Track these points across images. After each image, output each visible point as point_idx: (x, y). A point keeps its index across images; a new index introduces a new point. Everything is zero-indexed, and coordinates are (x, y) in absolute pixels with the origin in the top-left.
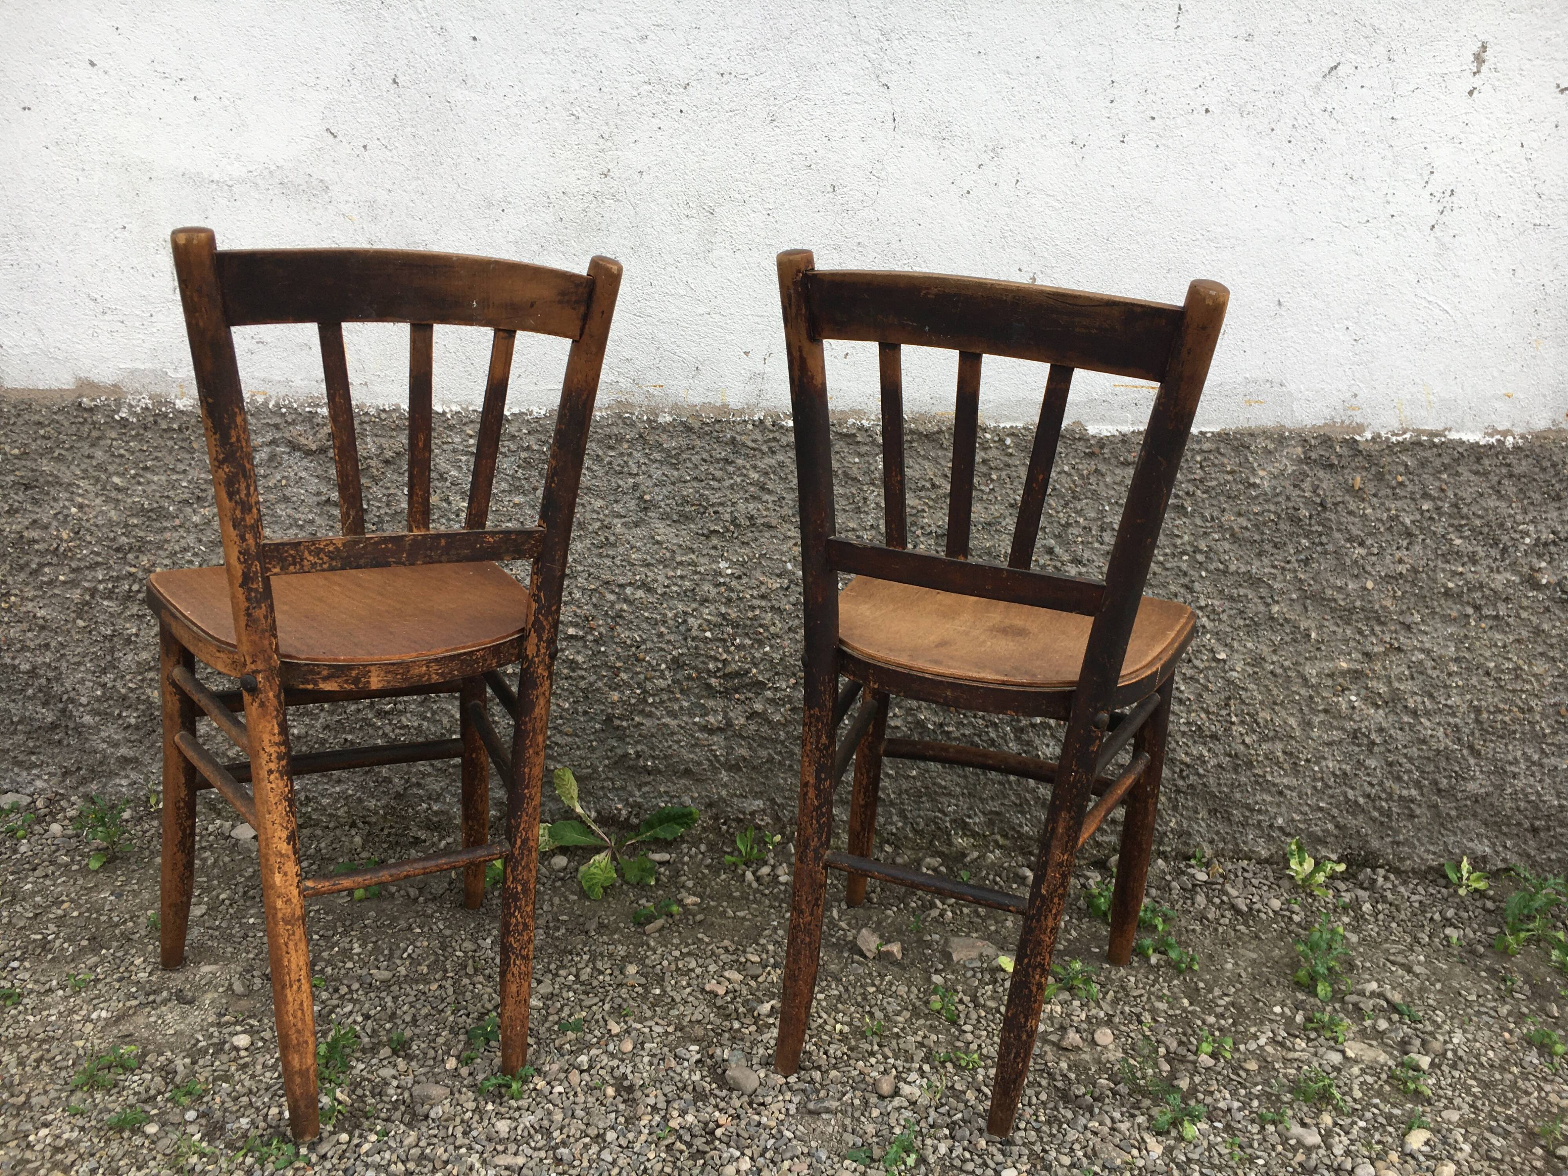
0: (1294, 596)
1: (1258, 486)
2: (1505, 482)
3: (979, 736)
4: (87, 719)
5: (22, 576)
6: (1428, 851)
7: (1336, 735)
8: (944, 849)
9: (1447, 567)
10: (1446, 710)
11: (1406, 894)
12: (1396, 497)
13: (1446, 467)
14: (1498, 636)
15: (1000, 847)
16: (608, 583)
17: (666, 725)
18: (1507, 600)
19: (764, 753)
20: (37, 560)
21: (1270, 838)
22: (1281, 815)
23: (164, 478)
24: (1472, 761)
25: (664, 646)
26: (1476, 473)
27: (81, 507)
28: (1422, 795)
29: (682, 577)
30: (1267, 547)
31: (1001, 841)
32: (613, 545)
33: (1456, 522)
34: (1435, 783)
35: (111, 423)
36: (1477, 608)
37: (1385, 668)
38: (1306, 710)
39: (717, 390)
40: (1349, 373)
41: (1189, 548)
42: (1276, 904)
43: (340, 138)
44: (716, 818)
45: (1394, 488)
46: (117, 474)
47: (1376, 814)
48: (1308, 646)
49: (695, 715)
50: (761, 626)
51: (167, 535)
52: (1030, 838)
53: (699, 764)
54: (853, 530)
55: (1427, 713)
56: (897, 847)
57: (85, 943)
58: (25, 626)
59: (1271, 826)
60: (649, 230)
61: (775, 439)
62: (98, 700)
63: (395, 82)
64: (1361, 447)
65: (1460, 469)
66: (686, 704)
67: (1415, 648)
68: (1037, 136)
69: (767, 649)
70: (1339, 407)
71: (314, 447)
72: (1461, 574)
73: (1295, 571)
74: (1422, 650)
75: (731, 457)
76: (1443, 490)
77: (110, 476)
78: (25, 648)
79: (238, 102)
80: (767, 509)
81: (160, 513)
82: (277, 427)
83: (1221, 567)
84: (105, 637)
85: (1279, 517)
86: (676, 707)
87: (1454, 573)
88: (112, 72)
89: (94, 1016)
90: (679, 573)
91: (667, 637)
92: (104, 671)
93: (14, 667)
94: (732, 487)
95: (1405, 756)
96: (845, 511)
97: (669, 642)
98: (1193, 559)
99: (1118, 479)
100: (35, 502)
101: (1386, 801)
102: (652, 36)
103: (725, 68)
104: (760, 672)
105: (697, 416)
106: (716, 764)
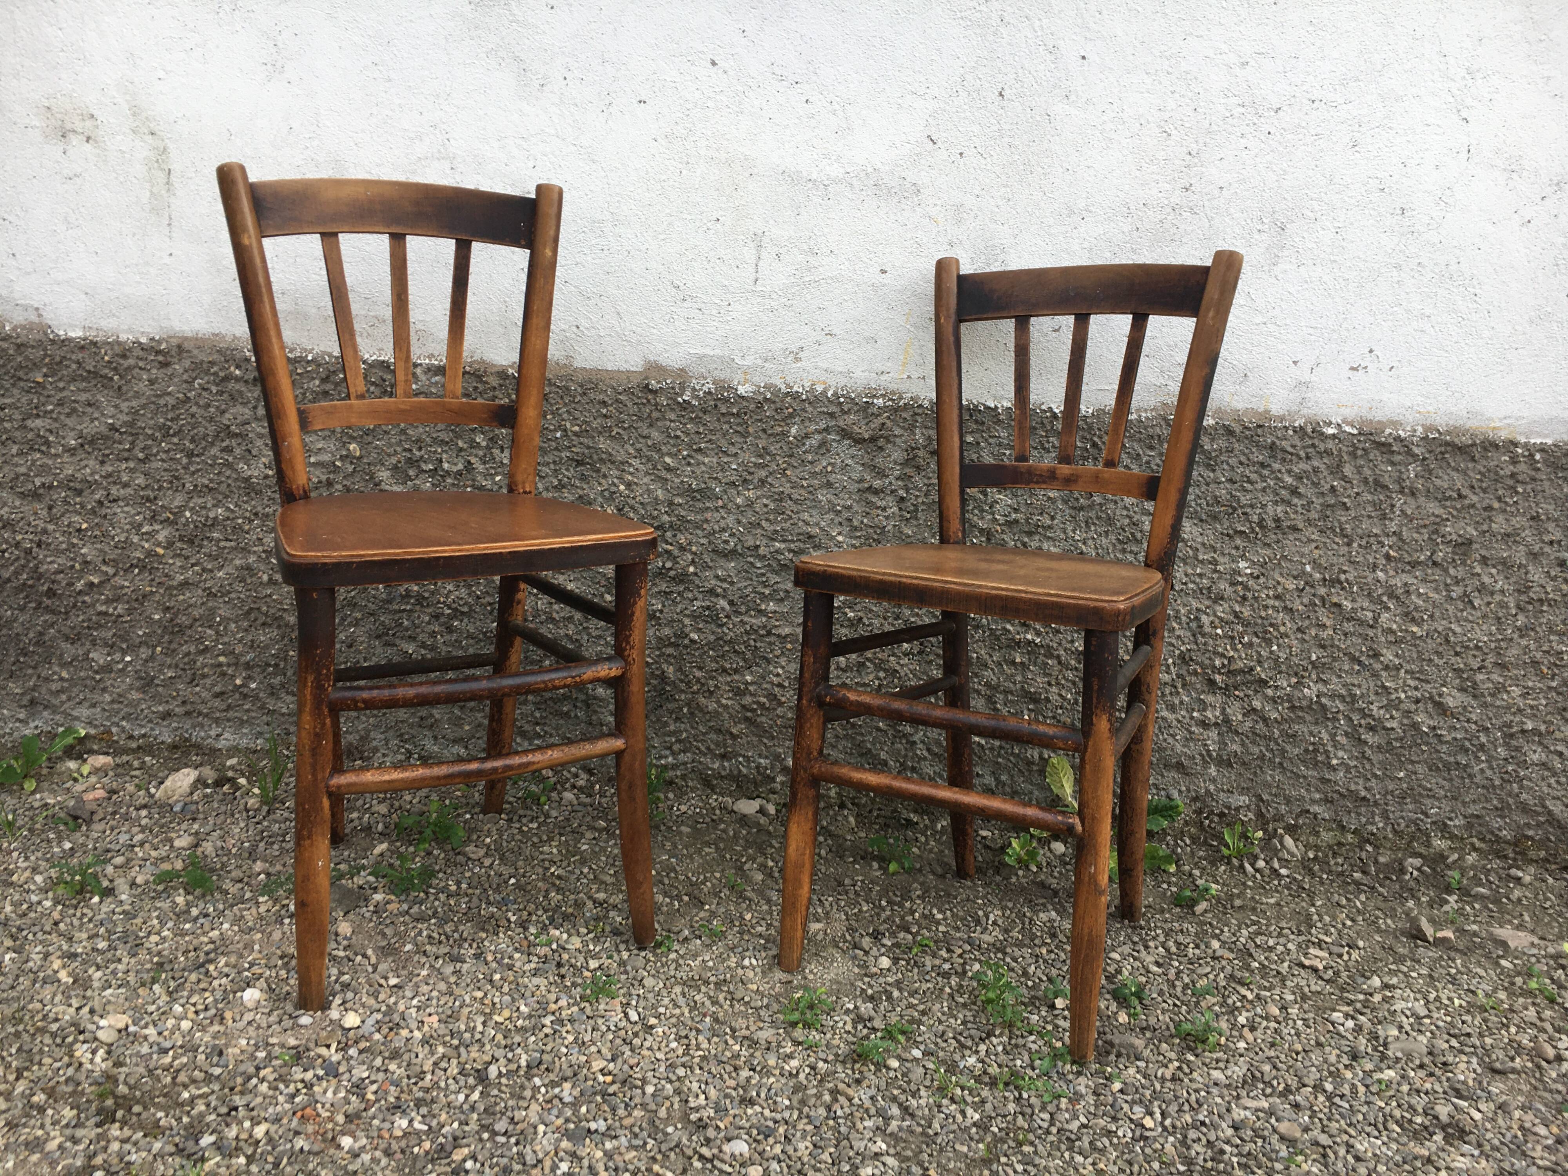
3: (1470, 740)
8: (1422, 850)
15: (1475, 849)
17: (1164, 719)
19: (1256, 750)
23: (715, 460)
25: (1174, 641)
27: (628, 485)
29: (1200, 575)
31: (1478, 844)
32: (1140, 542)
35: (674, 405)
39: (1261, 397)
43: (939, 144)
44: (1199, 812)
46: (669, 454)
49: (1193, 710)
50: (1271, 625)
51: (708, 515)
52: (1508, 842)
53: (1191, 758)
54: (1376, 535)
56: (1376, 847)
61: (1313, 446)
63: (1001, 95)
66: (1186, 699)
69: (1275, 648)
71: (866, 436)
75: (1269, 461)
77: (663, 455)
79: (848, 107)
80: (1296, 512)
81: (706, 494)
82: (832, 415)
86: (1177, 702)
88: (731, 73)
89: (747, 963)
90: (1198, 571)
91: (1177, 633)
94: (1264, 490)
96: (1370, 517)
97: (1179, 637)
100: (583, 478)
102: (1252, 63)
103: (1316, 95)
104: (1264, 670)
105: (1239, 421)
106: (1207, 757)
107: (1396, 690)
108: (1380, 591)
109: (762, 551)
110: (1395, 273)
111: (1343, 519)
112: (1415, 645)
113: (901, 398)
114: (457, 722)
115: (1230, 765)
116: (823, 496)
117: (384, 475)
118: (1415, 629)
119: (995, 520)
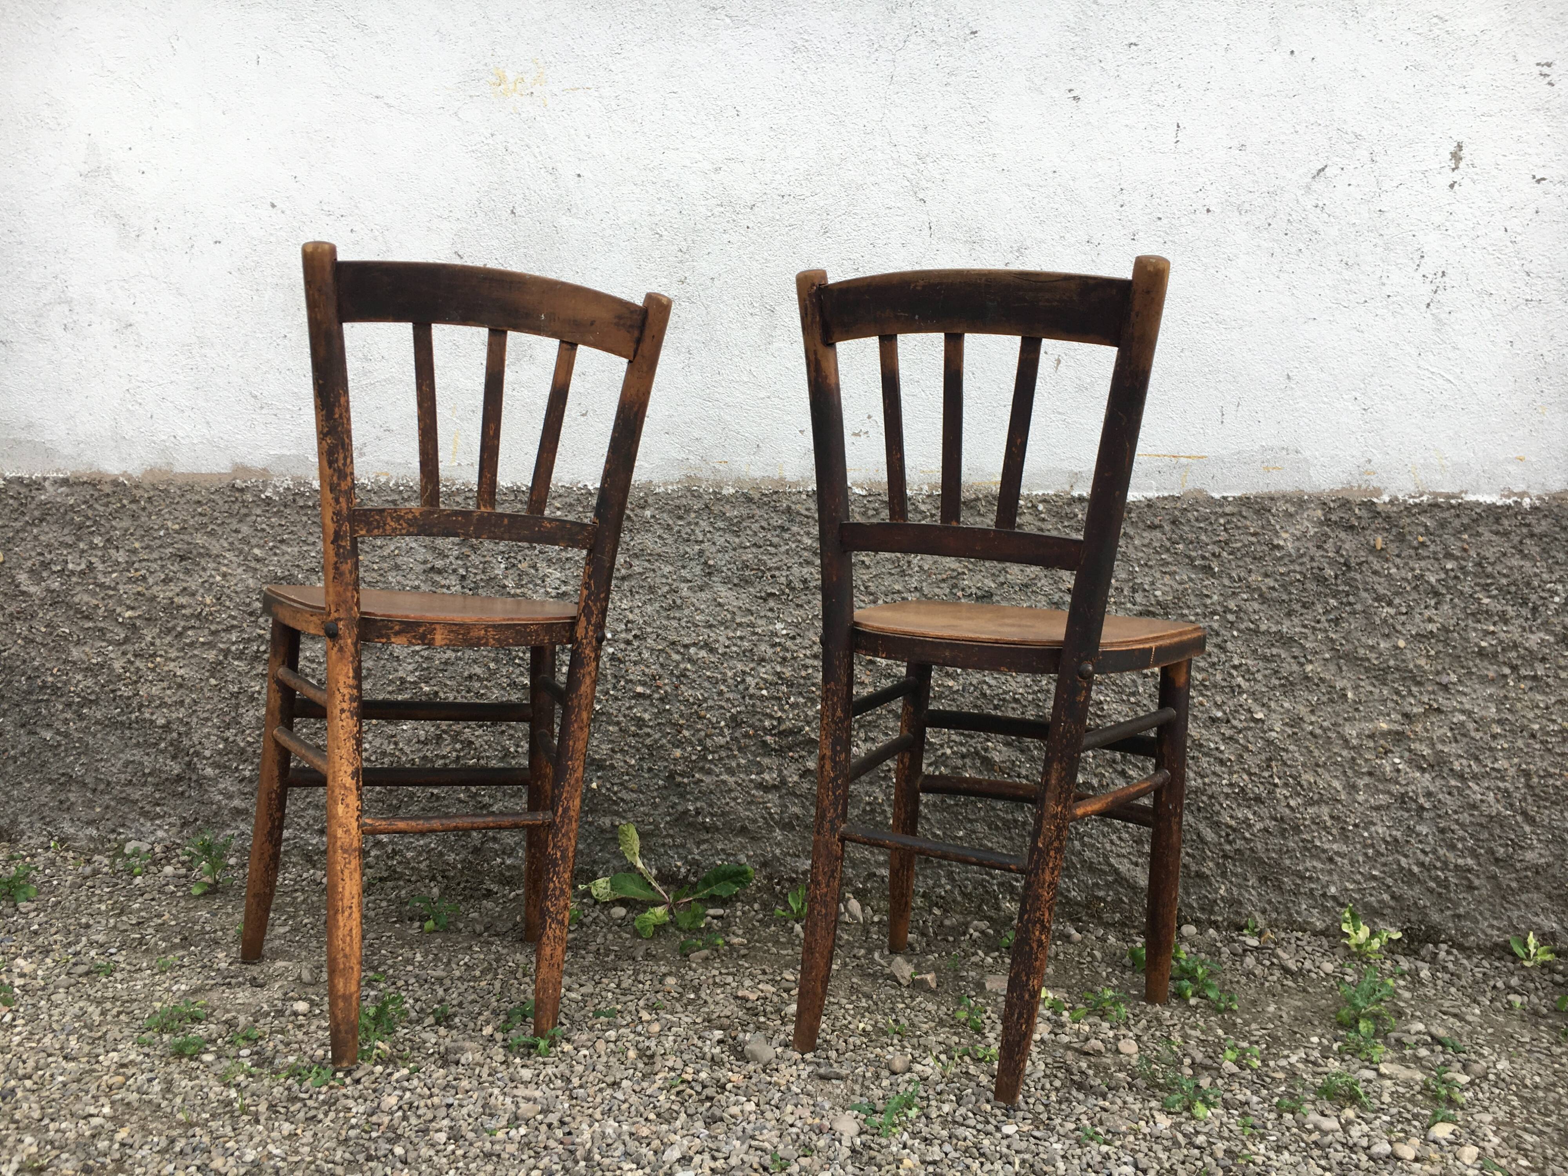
0: (1327, 656)
1: (1282, 548)
2: (1528, 541)
4: (209, 771)
5: (169, 639)
6: (1492, 926)
7: (1383, 799)
8: (992, 913)
9: (1479, 626)
10: (1494, 774)
11: (1469, 966)
12: (1420, 558)
13: (1465, 528)
14: (1539, 697)
16: (673, 643)
17: (724, 782)
18: (1543, 660)
20: (182, 623)
21: (1325, 910)
22: (1334, 884)
23: (296, 549)
24: (1527, 829)
25: (723, 704)
26: (1497, 533)
27: (224, 575)
28: (1479, 864)
29: (741, 638)
30: (1297, 607)
32: (680, 608)
33: (1482, 581)
34: (1491, 851)
35: (257, 501)
36: (1514, 668)
37: (1427, 731)
38: (1350, 773)
39: (775, 465)
40: (1361, 440)
41: (1219, 608)
42: (1329, 967)
43: (465, 259)
44: (770, 877)
45: (1416, 549)
46: (258, 546)
47: (1432, 884)
48: (1346, 706)
49: (752, 773)
50: (814, 684)
52: (1078, 904)
53: (755, 821)
54: (899, 592)
55: (1475, 777)
56: (946, 911)
57: (177, 941)
58: (165, 684)
59: (1324, 895)
60: (718, 327)
62: (220, 753)
63: (512, 212)
64: (1379, 509)
65: (1480, 530)
66: (743, 761)
67: (1455, 709)
68: (1057, 237)
70: (1355, 472)
72: (1493, 633)
73: (1326, 631)
74: (1463, 712)
75: (787, 525)
76: (1465, 550)
77: (252, 547)
78: (163, 704)
82: (394, 502)
83: (1252, 626)
84: (232, 694)
85: (1305, 577)
86: (734, 764)
87: (1487, 633)
88: (288, 212)
89: (175, 988)
90: (738, 633)
91: (727, 696)
92: (228, 727)
93: (152, 722)
94: (787, 552)
95: (1457, 821)
96: (891, 574)
97: (728, 700)
98: (1223, 618)
99: (1146, 541)
100: (187, 572)
101: (1442, 870)
102: (724, 168)
103: (785, 190)
105: (757, 488)
106: (770, 822)
107: (942, 746)
111: (865, 577)
112: (954, 700)
113: (453, 484)
114: (90, 805)
115: (793, 828)
116: (392, 577)
117: (22, 577)
118: (951, 683)
119: (547, 593)
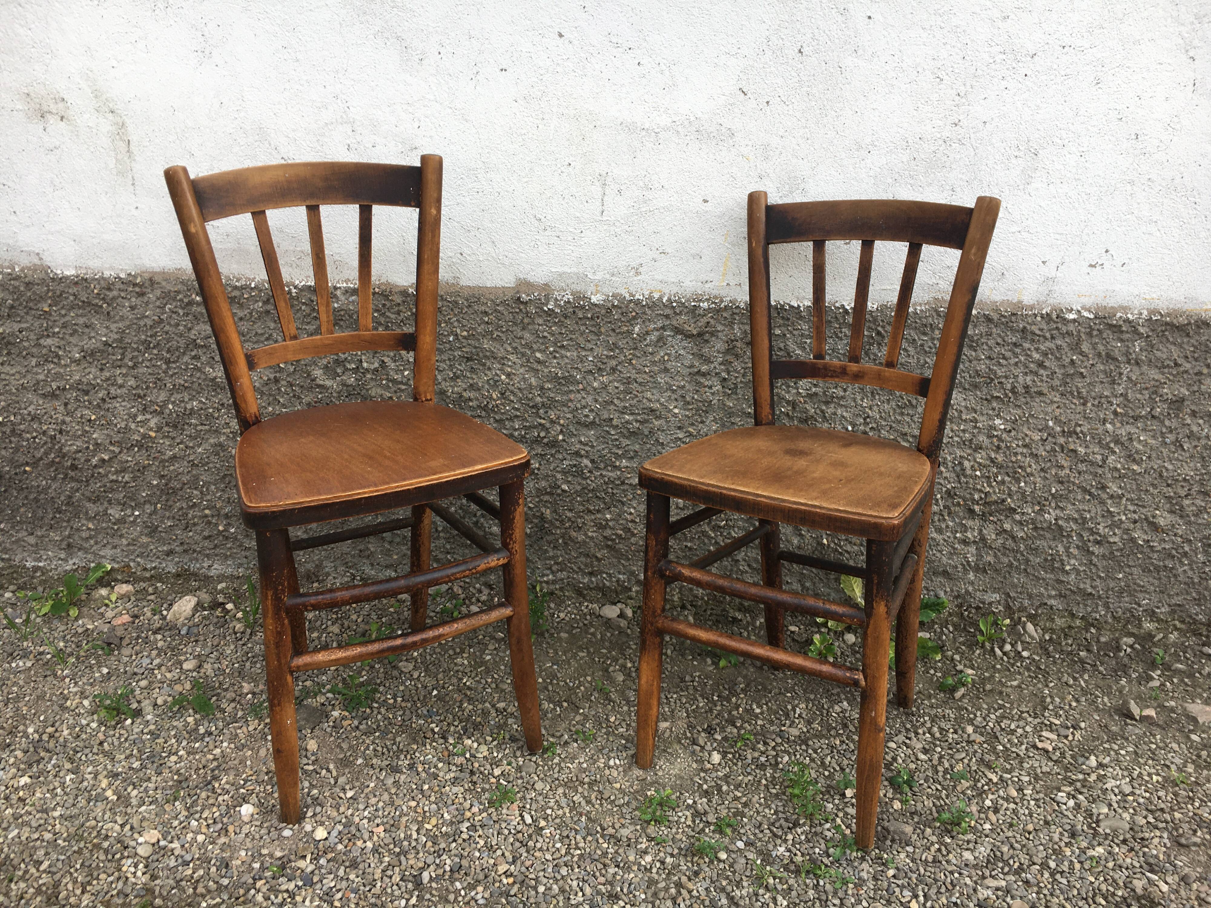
3: (1176, 549)
8: (1135, 631)
15: (1176, 629)
16: (906, 434)
17: (933, 539)
19: (1006, 560)
23: (575, 354)
25: (942, 481)
27: (508, 375)
29: (964, 431)
31: (1179, 625)
35: (541, 312)
39: (1015, 291)
43: (749, 95)
44: (960, 606)
46: (540, 351)
49: (957, 532)
50: (1020, 467)
51: (572, 396)
53: (955, 567)
54: (1107, 397)
56: (1099, 629)
60: (984, 167)
61: (1057, 328)
63: (800, 51)
66: (951, 524)
69: (1022, 484)
71: (695, 332)
75: (1021, 342)
77: (534, 352)
79: (672, 67)
80: (1042, 381)
81: (569, 380)
82: (667, 317)
86: (944, 526)
88: (576, 42)
91: (944, 475)
94: (1016, 364)
96: (1102, 382)
97: (946, 478)
100: (473, 370)
102: (1012, 16)
103: (1067, 41)
104: (1013, 501)
105: (997, 310)
106: (967, 566)
107: (1119, 514)
108: (1108, 439)
109: (615, 422)
110: (1129, 187)
111: (1080, 385)
112: (1135, 480)
113: (722, 301)
114: (387, 553)
115: (985, 571)
116: (661, 379)
117: (318, 373)
118: (1135, 467)
119: (799, 394)
